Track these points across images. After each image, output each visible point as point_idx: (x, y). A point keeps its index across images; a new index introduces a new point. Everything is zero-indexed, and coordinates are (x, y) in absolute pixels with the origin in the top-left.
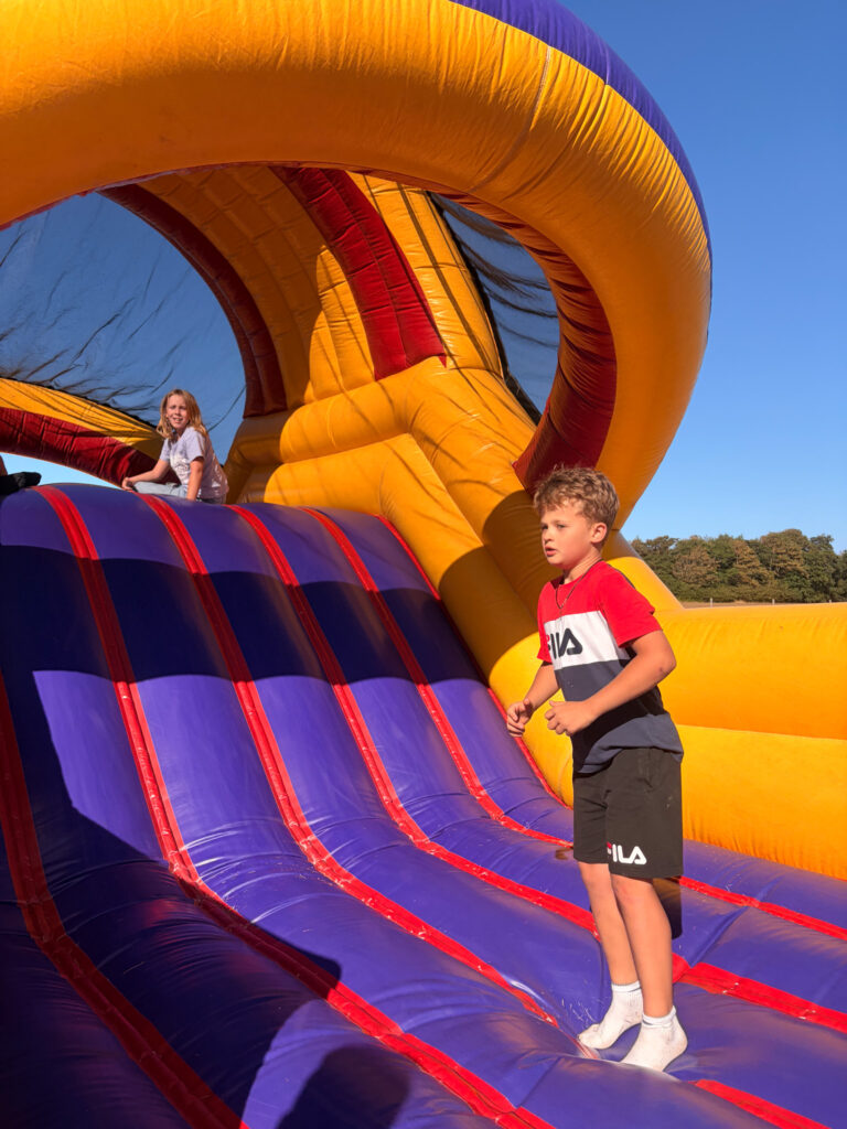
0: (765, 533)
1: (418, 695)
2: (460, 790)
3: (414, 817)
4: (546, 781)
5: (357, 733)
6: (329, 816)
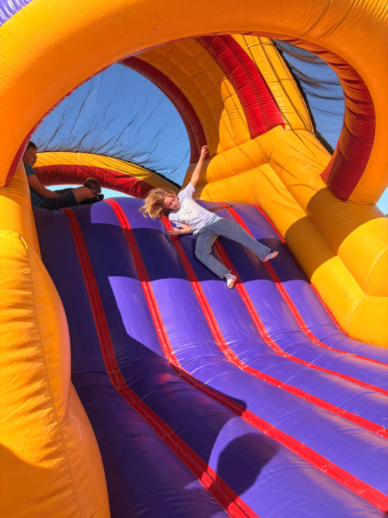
1: (276, 287)
2: (297, 330)
3: (276, 342)
4: (339, 326)
5: (247, 304)
6: (236, 341)
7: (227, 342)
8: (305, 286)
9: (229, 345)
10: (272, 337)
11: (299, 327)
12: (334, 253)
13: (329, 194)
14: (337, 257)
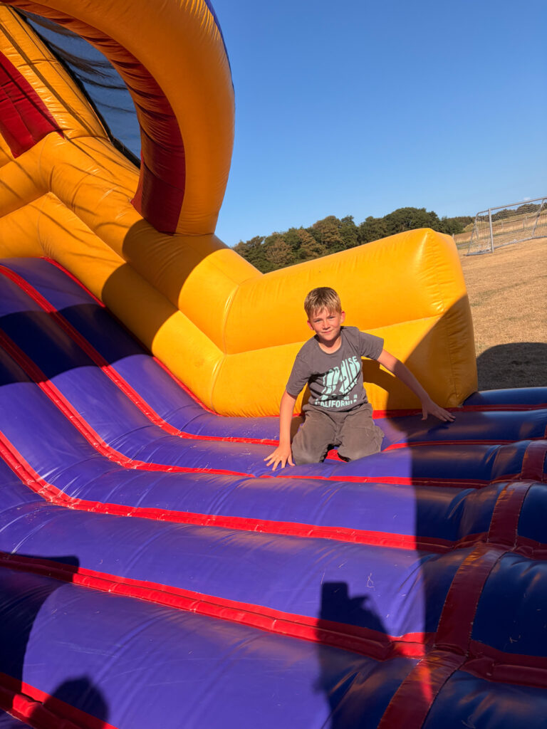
0: (315, 222)
1: (103, 373)
2: (147, 424)
3: (118, 450)
4: (203, 404)
5: (63, 409)
6: (57, 468)
7: (42, 475)
8: (146, 362)
9: (45, 479)
10: (111, 445)
11: (148, 420)
12: (174, 308)
13: (149, 228)
14: (179, 312)
